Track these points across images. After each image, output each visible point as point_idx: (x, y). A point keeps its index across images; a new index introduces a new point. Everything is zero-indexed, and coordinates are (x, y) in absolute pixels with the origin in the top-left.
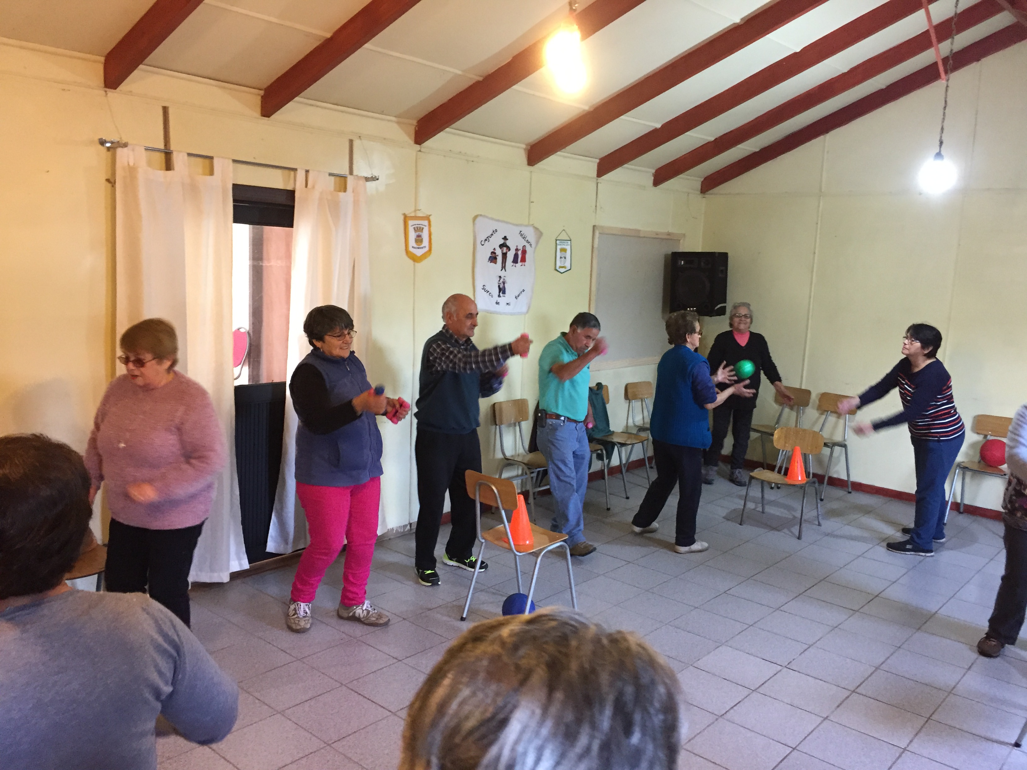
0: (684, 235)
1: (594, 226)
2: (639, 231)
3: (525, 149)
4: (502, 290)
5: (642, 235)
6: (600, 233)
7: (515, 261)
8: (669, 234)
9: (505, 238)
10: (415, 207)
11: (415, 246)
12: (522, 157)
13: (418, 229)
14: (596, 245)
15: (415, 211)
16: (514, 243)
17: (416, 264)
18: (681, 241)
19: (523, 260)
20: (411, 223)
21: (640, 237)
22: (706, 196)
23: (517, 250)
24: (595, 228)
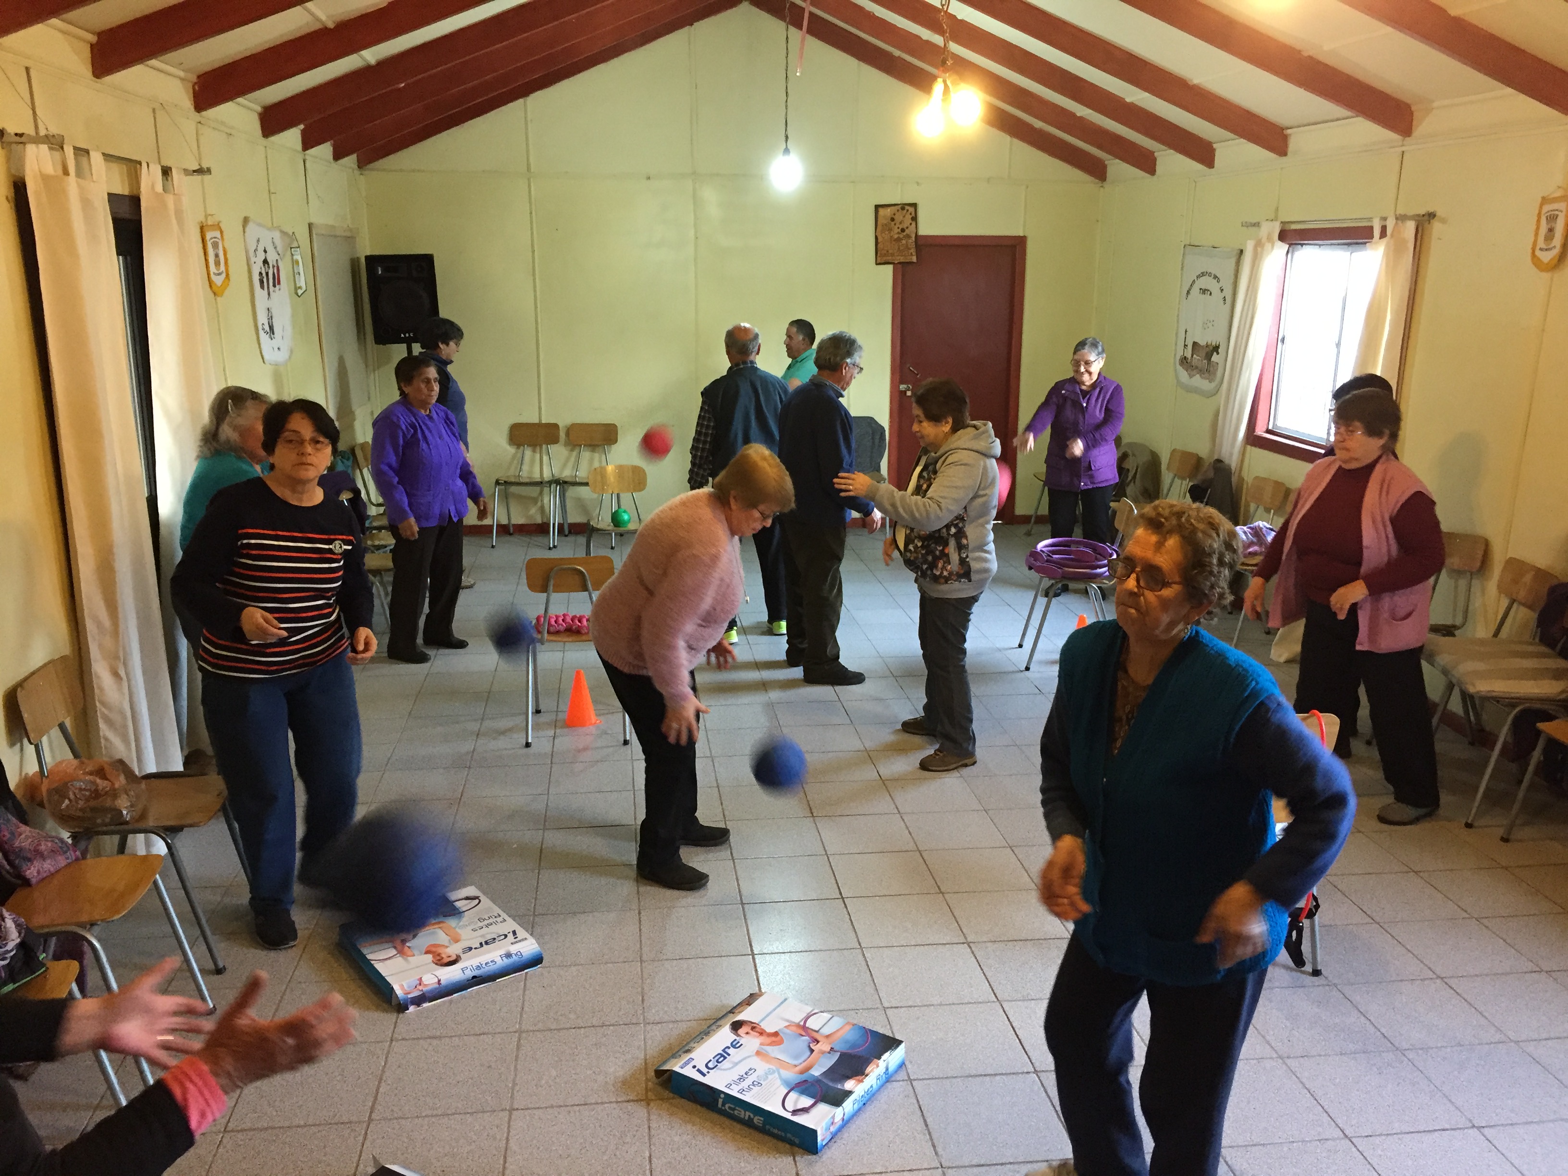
0: (358, 230)
1: (309, 225)
2: (333, 227)
3: (259, 114)
4: (271, 328)
6: (315, 235)
7: (274, 286)
8: (350, 229)
9: (265, 251)
10: (205, 211)
11: (216, 272)
12: (258, 126)
13: (215, 245)
14: (316, 254)
15: (206, 216)
16: (272, 258)
17: (219, 299)
18: (357, 239)
19: (279, 283)
20: (209, 235)
22: (364, 172)
23: (273, 266)
24: (310, 227)
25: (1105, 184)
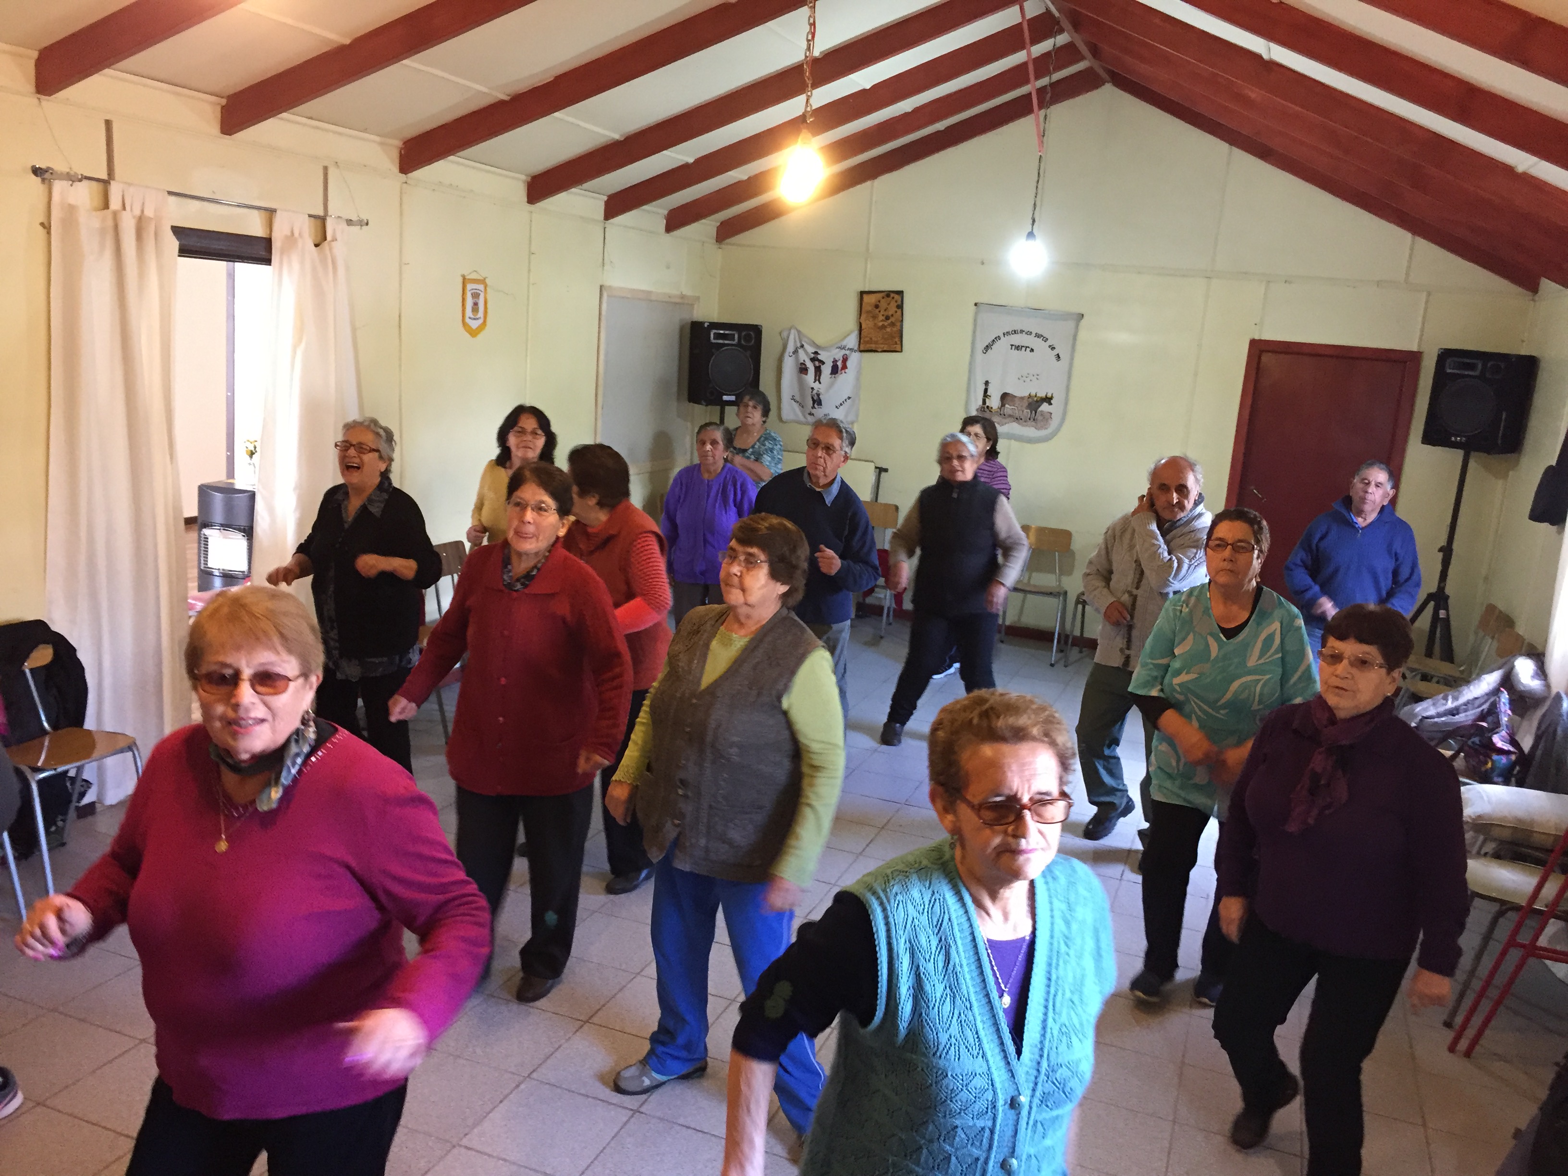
0: (698, 298)
1: (601, 287)
2: (650, 292)
3: (524, 182)
5: (653, 298)
6: (608, 296)
8: (683, 297)
10: (400, 259)
12: (521, 192)
14: (604, 313)
18: (696, 306)
21: (651, 301)
22: (723, 246)
24: (603, 289)
25: (1536, 298)
